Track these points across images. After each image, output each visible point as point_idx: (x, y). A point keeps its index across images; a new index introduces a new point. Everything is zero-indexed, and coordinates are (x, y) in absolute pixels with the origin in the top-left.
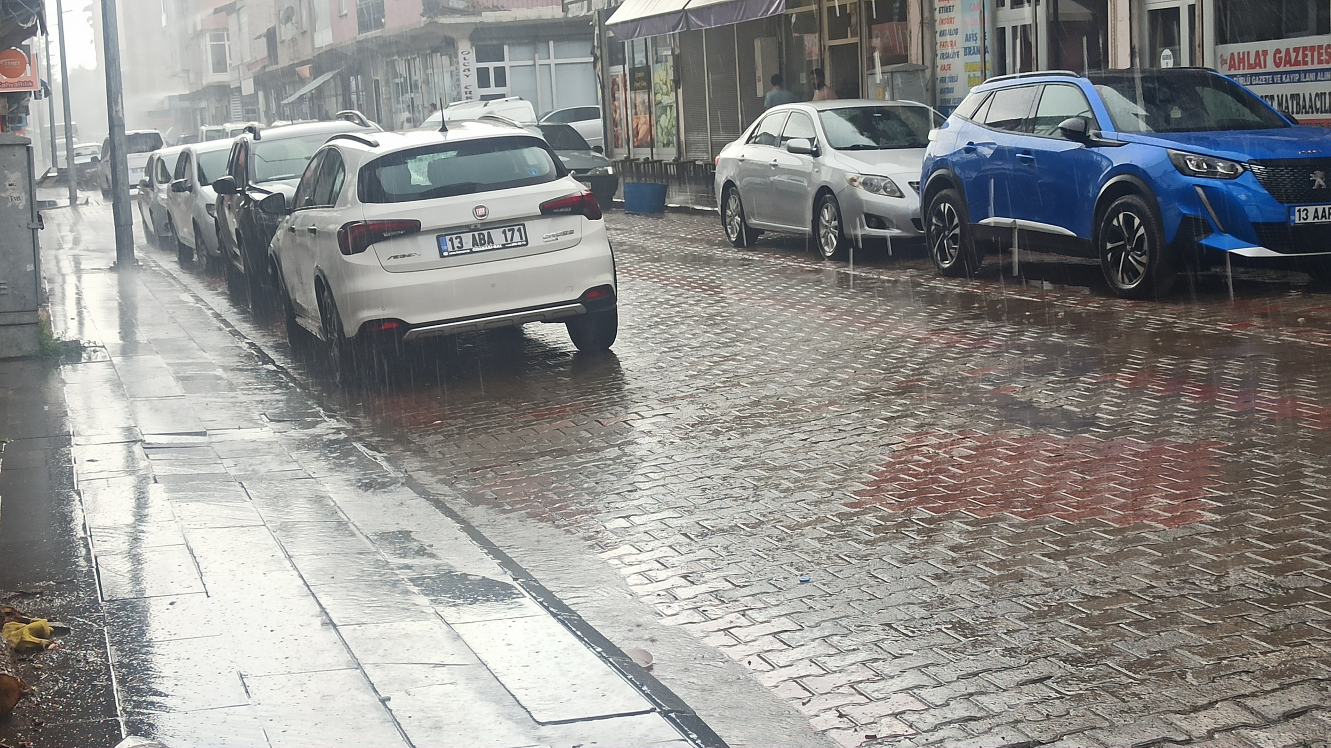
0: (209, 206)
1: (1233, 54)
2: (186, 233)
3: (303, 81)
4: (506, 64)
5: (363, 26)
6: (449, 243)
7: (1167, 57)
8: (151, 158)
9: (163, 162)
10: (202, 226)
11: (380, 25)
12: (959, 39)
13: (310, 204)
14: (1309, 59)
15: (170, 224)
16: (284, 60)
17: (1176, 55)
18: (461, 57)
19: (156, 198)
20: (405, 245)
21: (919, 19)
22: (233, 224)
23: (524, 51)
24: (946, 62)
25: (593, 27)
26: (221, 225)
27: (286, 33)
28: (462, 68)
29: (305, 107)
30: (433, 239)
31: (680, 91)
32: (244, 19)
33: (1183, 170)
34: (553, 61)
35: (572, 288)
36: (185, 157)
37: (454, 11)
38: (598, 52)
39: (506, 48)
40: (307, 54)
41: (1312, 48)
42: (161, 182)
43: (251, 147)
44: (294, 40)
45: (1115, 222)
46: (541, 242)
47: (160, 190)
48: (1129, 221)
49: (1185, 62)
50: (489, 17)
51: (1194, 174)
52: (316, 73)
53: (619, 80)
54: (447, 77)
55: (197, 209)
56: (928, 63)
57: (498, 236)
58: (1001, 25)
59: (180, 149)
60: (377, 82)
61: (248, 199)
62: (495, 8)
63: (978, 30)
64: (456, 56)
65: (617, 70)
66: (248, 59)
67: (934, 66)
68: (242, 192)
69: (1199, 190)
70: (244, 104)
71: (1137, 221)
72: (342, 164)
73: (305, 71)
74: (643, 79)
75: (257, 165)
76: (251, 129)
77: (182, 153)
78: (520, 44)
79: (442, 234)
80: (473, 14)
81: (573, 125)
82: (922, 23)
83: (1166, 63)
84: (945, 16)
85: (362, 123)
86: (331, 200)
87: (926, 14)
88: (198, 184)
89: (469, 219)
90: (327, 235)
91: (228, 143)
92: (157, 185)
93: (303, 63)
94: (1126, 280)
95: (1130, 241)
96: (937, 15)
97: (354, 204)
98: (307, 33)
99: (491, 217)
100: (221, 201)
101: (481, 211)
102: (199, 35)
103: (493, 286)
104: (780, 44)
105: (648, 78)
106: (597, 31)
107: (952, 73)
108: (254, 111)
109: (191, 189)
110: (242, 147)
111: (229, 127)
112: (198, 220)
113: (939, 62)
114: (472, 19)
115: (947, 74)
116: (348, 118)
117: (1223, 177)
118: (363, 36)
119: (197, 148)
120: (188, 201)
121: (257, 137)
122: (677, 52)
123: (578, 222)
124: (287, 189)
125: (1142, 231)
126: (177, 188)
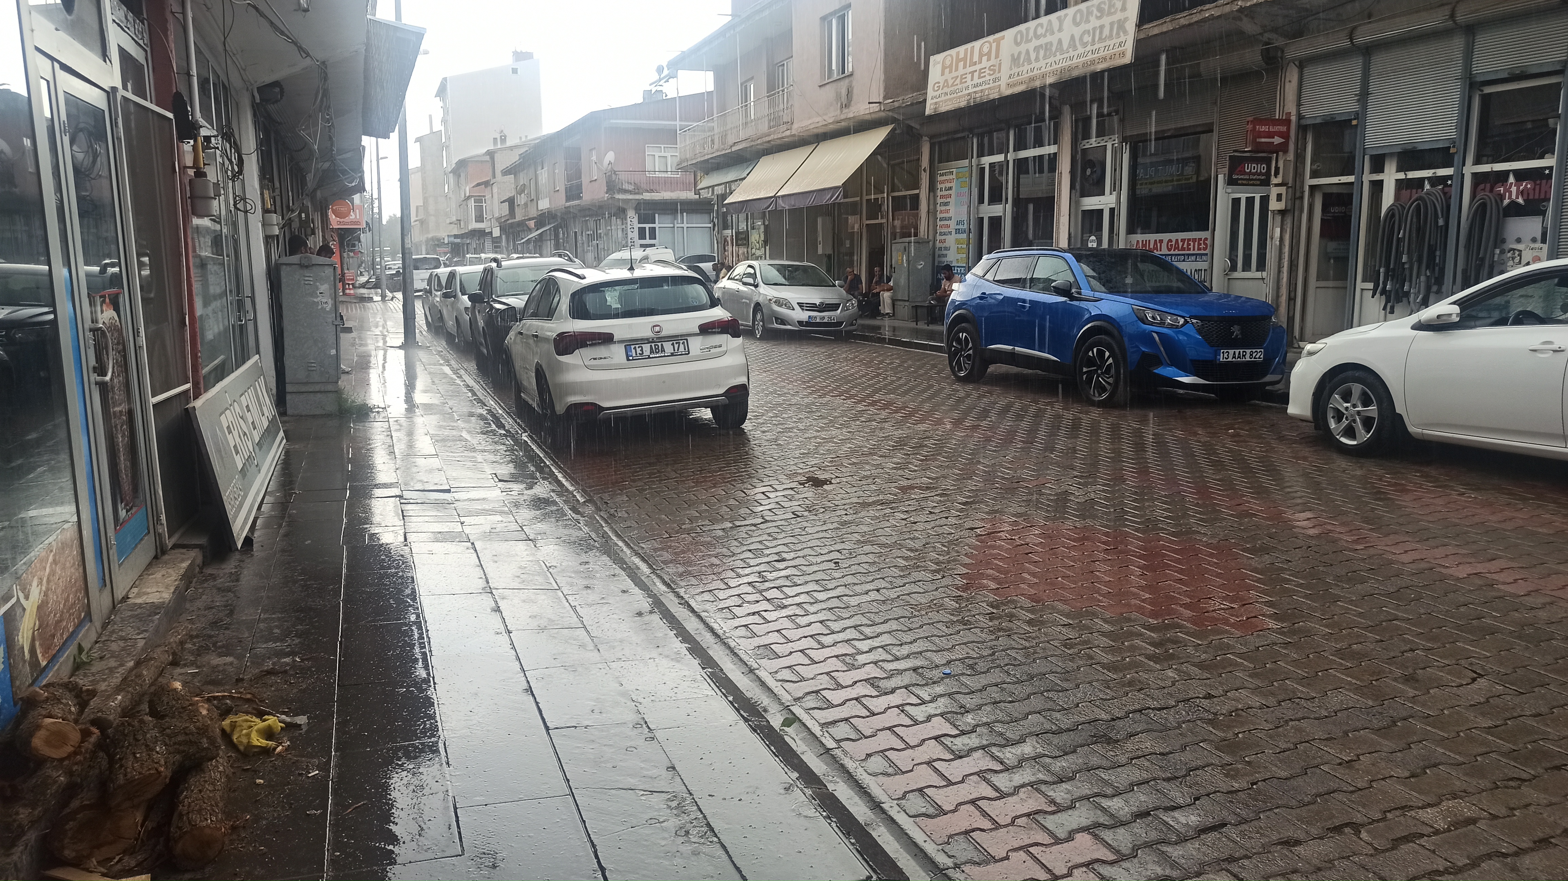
0: (466, 309)
1: (1138, 241)
2: (450, 323)
3: (530, 230)
4: (656, 225)
5: (568, 199)
6: (633, 351)
7: (1092, 241)
8: (431, 275)
9: (439, 278)
10: (461, 321)
11: (580, 198)
12: (952, 224)
13: (535, 315)
14: (1191, 247)
15: (441, 318)
16: (519, 217)
17: (1099, 241)
18: (629, 220)
19: (433, 301)
20: (601, 351)
21: (926, 210)
22: (481, 323)
23: (669, 218)
24: (943, 237)
25: (714, 205)
26: (473, 322)
27: (521, 200)
28: (629, 227)
29: (531, 246)
30: (622, 346)
31: (768, 248)
32: (495, 190)
33: (1144, 320)
34: (685, 225)
35: (719, 386)
36: (452, 275)
37: (626, 191)
38: (716, 221)
39: (657, 215)
40: (533, 213)
41: (1194, 240)
42: (437, 291)
43: (496, 272)
44: (526, 204)
45: (1090, 354)
46: (699, 352)
47: (436, 296)
48: (1101, 353)
49: (1105, 245)
50: (647, 196)
51: (1152, 324)
52: (539, 225)
53: (729, 239)
54: (620, 232)
55: (458, 310)
56: (931, 237)
57: (668, 347)
58: (981, 216)
59: (449, 269)
60: (576, 233)
61: (492, 308)
62: (652, 191)
63: (965, 218)
64: (626, 219)
65: (728, 232)
66: (497, 215)
67: (935, 240)
68: (488, 302)
69: (1155, 335)
70: (493, 242)
71: (1107, 354)
72: (558, 290)
73: (532, 224)
74: (745, 239)
75: (499, 285)
76: (495, 260)
77: (451, 272)
78: (665, 214)
79: (629, 344)
80: (638, 194)
81: (700, 265)
82: (928, 212)
83: (1092, 244)
84: (943, 208)
85: (570, 260)
86: (550, 314)
87: (931, 207)
88: (460, 294)
89: (648, 334)
90: (546, 340)
91: (480, 268)
92: (433, 292)
93: (530, 219)
94: (1097, 395)
95: (1100, 367)
96: (939, 208)
97: (566, 318)
98: (534, 201)
99: (664, 333)
100: (474, 307)
101: (657, 329)
102: (468, 198)
103: (664, 382)
104: (834, 221)
105: (747, 238)
106: (716, 208)
107: (946, 245)
108: (499, 247)
109: (455, 297)
110: (488, 272)
111: (483, 256)
112: (459, 317)
113: (938, 237)
114: (637, 197)
115: (943, 245)
116: (560, 256)
117: (1171, 326)
118: (568, 204)
119: (460, 269)
120: (453, 304)
121: (499, 266)
122: (767, 223)
123: (725, 339)
124: (518, 302)
125: (1111, 361)
126: (446, 296)
